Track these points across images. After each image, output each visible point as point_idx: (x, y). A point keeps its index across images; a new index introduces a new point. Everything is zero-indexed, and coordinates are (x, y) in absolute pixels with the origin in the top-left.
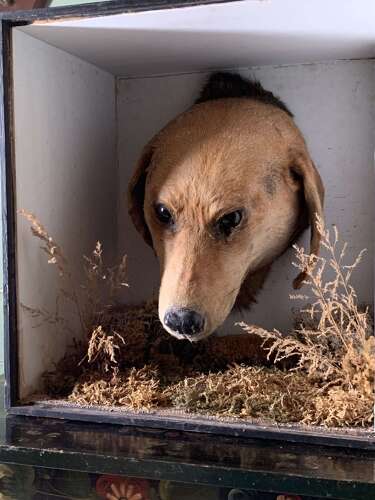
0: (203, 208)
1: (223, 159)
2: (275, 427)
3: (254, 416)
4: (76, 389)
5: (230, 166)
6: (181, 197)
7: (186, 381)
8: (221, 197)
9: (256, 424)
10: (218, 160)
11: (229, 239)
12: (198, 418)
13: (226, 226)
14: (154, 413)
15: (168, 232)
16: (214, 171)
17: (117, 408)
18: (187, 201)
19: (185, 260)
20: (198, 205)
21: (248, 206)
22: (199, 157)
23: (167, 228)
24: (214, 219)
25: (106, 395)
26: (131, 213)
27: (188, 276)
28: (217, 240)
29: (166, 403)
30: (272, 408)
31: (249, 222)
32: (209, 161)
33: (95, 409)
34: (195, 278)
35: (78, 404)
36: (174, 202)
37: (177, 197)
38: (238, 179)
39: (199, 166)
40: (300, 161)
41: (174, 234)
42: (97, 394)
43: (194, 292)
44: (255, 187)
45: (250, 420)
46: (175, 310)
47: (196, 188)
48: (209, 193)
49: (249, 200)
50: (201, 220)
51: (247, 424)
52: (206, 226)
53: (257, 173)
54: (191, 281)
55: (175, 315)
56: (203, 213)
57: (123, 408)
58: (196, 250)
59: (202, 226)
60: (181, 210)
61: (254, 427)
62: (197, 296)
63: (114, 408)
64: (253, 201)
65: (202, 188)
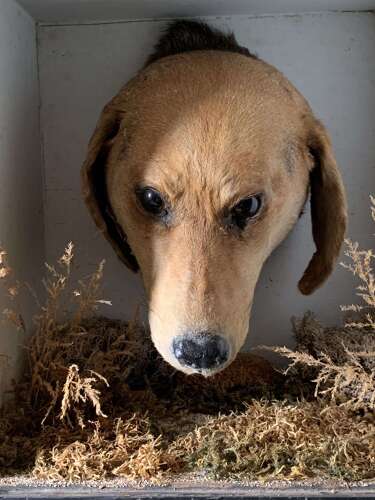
0: (211, 193)
1: (230, 126)
2: (345, 488)
3: (311, 475)
4: (40, 459)
5: (241, 135)
6: (180, 177)
7: (198, 432)
8: (235, 177)
9: (319, 487)
10: (224, 127)
11: (245, 234)
12: (234, 487)
13: (240, 216)
14: (169, 485)
15: (159, 227)
16: (222, 142)
17: (110, 483)
18: (188, 182)
19: (192, 264)
20: (204, 188)
21: (268, 190)
22: (199, 123)
23: (157, 221)
24: (226, 207)
25: (92, 465)
26: (88, 201)
27: (201, 285)
28: (230, 236)
29: (178, 467)
30: (332, 461)
31: (269, 211)
32: (211, 129)
33: (77, 487)
34: (210, 290)
35: (50, 482)
36: (171, 185)
37: (174, 178)
38: (254, 152)
39: (198, 136)
40: (317, 130)
41: (168, 229)
42: (77, 463)
43: (213, 309)
44: (275, 164)
45: (308, 482)
46: (191, 336)
47: (200, 165)
48: (220, 172)
49: (269, 180)
50: (208, 208)
51: (306, 488)
52: (216, 217)
53: (275, 145)
54: (206, 293)
55: (191, 343)
56: (211, 199)
57: (120, 482)
58: (205, 249)
59: (210, 217)
60: (180, 195)
61: (316, 493)
62: (218, 314)
63: (104, 482)
64: (273, 181)
65: (208, 165)
